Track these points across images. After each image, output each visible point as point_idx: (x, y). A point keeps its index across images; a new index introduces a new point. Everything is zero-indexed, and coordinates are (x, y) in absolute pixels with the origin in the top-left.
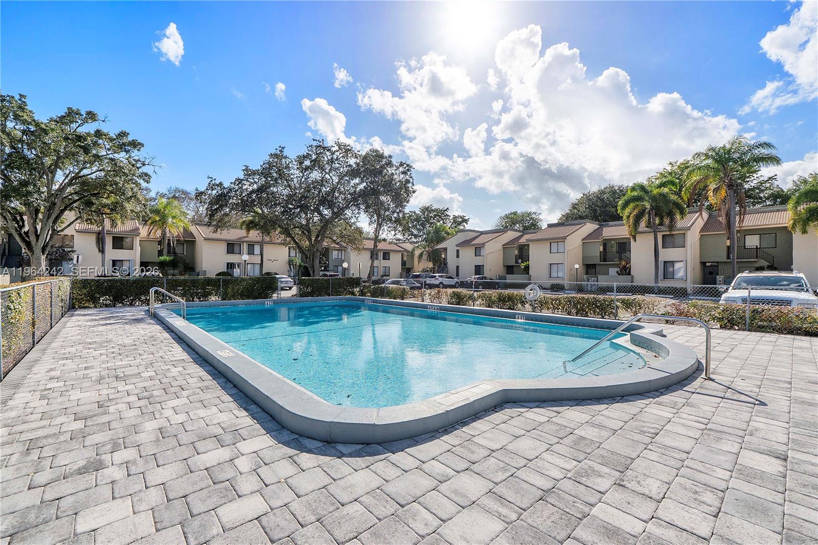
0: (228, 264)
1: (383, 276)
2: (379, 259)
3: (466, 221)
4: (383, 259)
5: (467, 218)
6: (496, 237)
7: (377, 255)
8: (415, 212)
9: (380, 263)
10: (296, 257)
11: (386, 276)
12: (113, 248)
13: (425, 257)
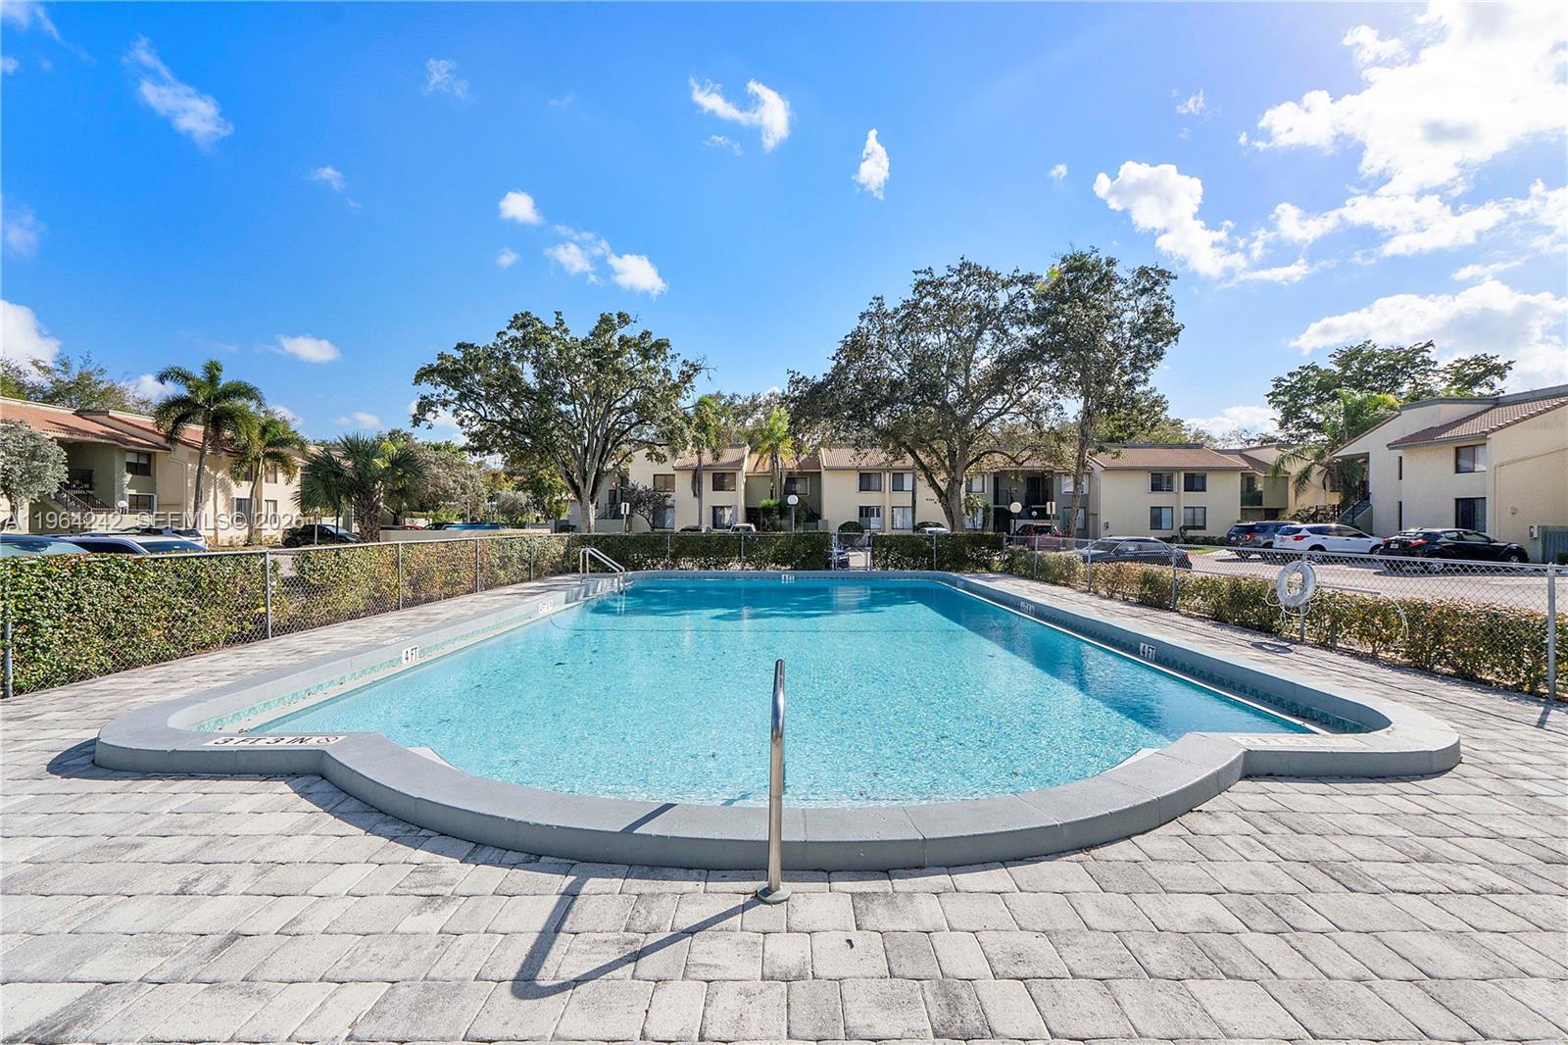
0: (861, 508)
1: (1186, 528)
2: (1176, 489)
3: (1500, 371)
4: (1186, 490)
5: (1501, 361)
6: (1540, 413)
7: (1170, 480)
8: (1314, 368)
9: (1178, 500)
10: (983, 491)
11: (1194, 528)
12: (714, 490)
13: (1315, 478)
